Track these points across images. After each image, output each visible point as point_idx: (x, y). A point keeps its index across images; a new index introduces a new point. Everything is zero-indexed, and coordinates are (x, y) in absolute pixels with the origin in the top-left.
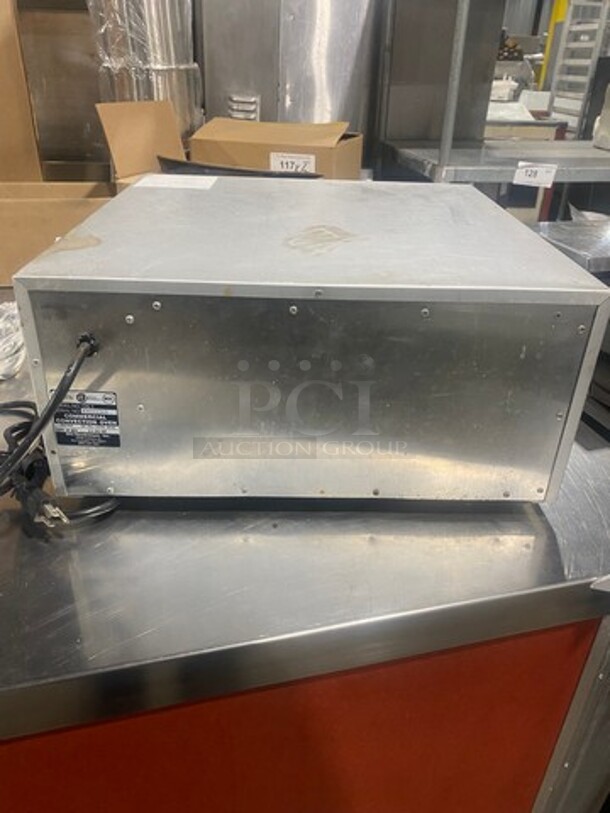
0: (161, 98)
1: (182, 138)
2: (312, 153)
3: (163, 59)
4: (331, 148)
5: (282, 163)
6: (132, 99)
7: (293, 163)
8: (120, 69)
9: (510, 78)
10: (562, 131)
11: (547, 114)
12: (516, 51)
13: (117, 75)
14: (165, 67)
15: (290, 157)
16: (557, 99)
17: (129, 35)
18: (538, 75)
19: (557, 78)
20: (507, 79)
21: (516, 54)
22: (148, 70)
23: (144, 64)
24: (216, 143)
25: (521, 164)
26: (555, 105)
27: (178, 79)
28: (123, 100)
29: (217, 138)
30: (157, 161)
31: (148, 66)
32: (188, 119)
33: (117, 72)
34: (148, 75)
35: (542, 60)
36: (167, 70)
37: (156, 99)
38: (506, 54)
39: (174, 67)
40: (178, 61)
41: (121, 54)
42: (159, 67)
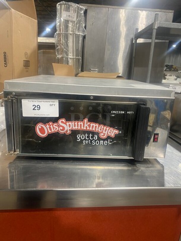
0: (71, 65)
1: (75, 75)
3: (72, 55)
6: (63, 64)
8: (61, 58)
9: (174, 76)
12: (176, 69)
14: (72, 57)
17: (64, 50)
20: (173, 76)
21: (176, 70)
22: (68, 58)
23: (67, 56)
27: (76, 60)
31: (68, 57)
32: (77, 71)
34: (68, 59)
37: (69, 64)
38: (173, 70)
39: (75, 57)
41: (61, 54)
42: (71, 57)
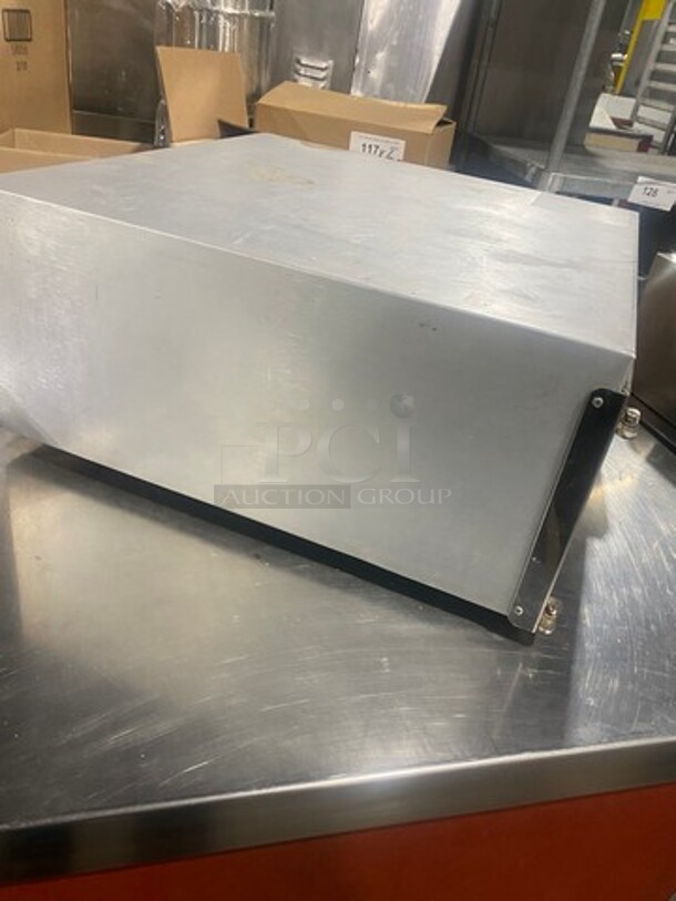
0: (226, 49)
1: (248, 101)
2: (402, 138)
4: (427, 135)
5: (364, 145)
6: (192, 46)
7: (377, 147)
8: (183, 8)
10: (645, 143)
11: (630, 124)
13: (178, 15)
14: (237, 12)
15: (375, 140)
16: (642, 108)
18: (617, 77)
19: (645, 82)
22: (216, 12)
23: (213, 4)
24: (286, 110)
25: (641, 179)
26: (640, 114)
27: (251, 28)
28: (181, 44)
29: (289, 106)
30: (217, 124)
31: (217, 8)
32: (255, 78)
33: (177, 10)
34: (216, 19)
35: (622, 61)
36: (239, 16)
37: (220, 48)
39: (247, 11)
40: (251, 7)
42: (230, 10)
